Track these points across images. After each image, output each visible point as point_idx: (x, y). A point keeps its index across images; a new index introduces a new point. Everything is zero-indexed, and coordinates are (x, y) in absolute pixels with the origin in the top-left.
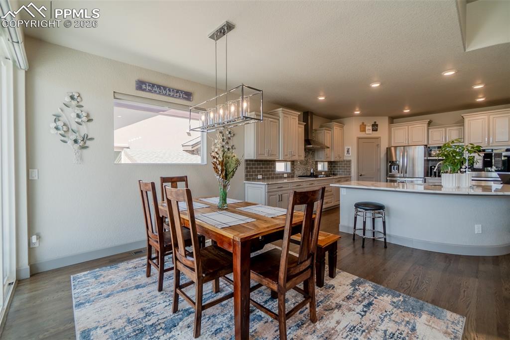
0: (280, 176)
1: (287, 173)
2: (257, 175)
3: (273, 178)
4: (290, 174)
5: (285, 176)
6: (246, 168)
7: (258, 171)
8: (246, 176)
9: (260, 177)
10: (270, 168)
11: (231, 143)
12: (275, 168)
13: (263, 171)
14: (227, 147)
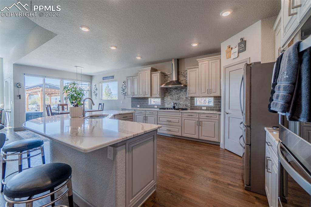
0: (152, 107)
1: (158, 106)
2: (137, 105)
3: (147, 107)
4: (160, 106)
5: (155, 107)
6: (132, 102)
7: (137, 103)
8: (132, 105)
9: (138, 106)
10: (146, 102)
11: (125, 91)
12: (148, 102)
13: (140, 103)
14: (123, 93)
